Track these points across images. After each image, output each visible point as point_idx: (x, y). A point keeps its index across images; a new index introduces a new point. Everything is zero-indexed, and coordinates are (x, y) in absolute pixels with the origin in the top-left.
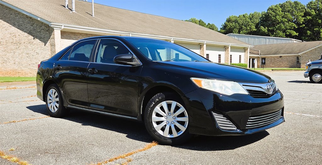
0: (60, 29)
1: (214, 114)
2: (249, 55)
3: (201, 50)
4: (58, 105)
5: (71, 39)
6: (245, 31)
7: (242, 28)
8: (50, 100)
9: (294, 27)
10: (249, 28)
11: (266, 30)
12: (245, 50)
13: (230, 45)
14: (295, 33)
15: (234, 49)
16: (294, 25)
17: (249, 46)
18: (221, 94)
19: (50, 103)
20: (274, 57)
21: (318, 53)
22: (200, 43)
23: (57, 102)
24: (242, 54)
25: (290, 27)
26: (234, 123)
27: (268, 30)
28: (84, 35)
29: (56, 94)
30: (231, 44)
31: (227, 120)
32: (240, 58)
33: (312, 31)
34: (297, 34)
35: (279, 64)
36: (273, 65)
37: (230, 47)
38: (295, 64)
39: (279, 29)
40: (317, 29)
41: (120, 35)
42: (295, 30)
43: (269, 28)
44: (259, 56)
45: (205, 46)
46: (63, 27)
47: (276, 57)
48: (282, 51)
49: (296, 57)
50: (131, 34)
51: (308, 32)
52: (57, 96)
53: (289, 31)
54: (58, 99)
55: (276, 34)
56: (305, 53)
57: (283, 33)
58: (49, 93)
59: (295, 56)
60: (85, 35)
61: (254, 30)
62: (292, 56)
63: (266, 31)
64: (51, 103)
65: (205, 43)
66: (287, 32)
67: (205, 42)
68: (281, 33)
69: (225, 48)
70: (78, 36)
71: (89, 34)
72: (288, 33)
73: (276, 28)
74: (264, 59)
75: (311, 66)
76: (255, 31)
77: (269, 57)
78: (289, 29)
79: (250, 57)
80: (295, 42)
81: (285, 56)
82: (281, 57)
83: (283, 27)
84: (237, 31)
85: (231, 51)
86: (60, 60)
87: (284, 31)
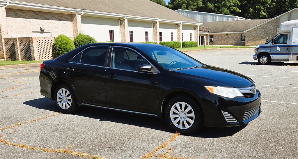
0: (5, 6)
1: (223, 112)
2: (199, 33)
3: (154, 29)
4: (70, 103)
5: (17, 17)
6: (192, 7)
7: (189, 3)
8: (60, 98)
9: (238, 4)
10: (196, 4)
11: (213, 7)
12: (195, 27)
13: (182, 23)
14: (238, 10)
15: (185, 27)
16: (238, 2)
17: (199, 24)
18: (225, 97)
19: (60, 102)
20: (221, 35)
21: (260, 31)
22: (153, 21)
23: (69, 100)
24: (193, 32)
25: (234, 3)
26: (236, 118)
27: (215, 7)
28: (31, 12)
29: (68, 93)
30: (183, 22)
31: (231, 115)
32: (191, 36)
33: (254, 8)
34: (240, 11)
35: (225, 41)
36: (221, 43)
37: (181, 25)
38: (240, 41)
39: (225, 6)
40: (258, 7)
41: (71, 12)
42: (238, 6)
43: (216, 4)
44: (207, 33)
45: (158, 24)
46: (8, 4)
47: (223, 34)
48: (229, 29)
49: (240, 35)
50: (83, 12)
51: (251, 10)
52: (69, 94)
53: (233, 7)
54: (70, 97)
55: (221, 11)
56: (249, 31)
57: (228, 10)
58: (58, 93)
59: (240, 34)
60: (33, 12)
61: (201, 6)
62: (237, 34)
63: (213, 8)
64: (62, 101)
65: (158, 21)
66: (231, 8)
67: (158, 20)
68: (226, 10)
69: (177, 26)
70: (25, 13)
71: (38, 12)
72: (232, 10)
73: (221, 4)
74: (212, 36)
75: (259, 50)
76: (202, 7)
77: (217, 34)
78: (232, 6)
79: (200, 34)
80: (239, 19)
81: (230, 34)
82: (227, 34)
83: (228, 4)
84: (185, 6)
85: (182, 29)
86: (69, 62)
87: (229, 8)
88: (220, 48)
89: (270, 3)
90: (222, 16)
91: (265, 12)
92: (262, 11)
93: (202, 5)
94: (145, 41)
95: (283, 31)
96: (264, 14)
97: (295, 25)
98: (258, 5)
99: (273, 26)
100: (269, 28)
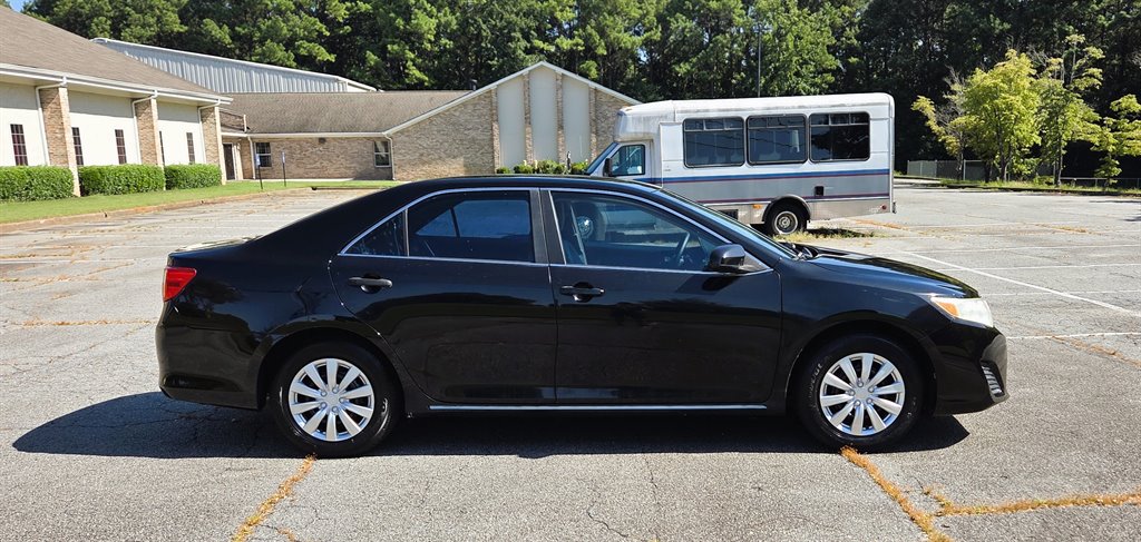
2: (220, 133)
3: (48, 113)
6: (138, 30)
9: (320, 34)
10: (152, 21)
11: (227, 37)
12: (202, 112)
13: (156, 94)
14: (325, 55)
15: (171, 109)
16: (319, 26)
17: (219, 101)
20: (299, 141)
21: (438, 131)
22: (36, 84)
24: (196, 128)
25: (305, 28)
27: (235, 37)
30: (161, 89)
32: (190, 143)
33: (382, 52)
34: (332, 58)
35: (318, 164)
36: (301, 171)
37: (154, 102)
38: (372, 165)
39: (272, 34)
40: (396, 47)
42: (320, 38)
43: (237, 28)
44: (245, 135)
45: (63, 92)
47: (306, 140)
48: (323, 122)
49: (370, 144)
51: (372, 58)
53: (306, 44)
55: (263, 54)
56: (402, 132)
57: (287, 51)
59: (369, 139)
61: (175, 30)
62: (358, 139)
63: (228, 40)
65: (65, 81)
66: (300, 46)
67: (65, 77)
68: (280, 53)
69: (135, 105)
72: (303, 52)
73: (260, 29)
74: (263, 147)
76: (179, 33)
77: (282, 140)
78: (302, 39)
79: (224, 138)
80: (350, 89)
81: (334, 139)
82: (322, 140)
83: (285, 31)
84: (108, 27)
85: (159, 119)
86: (343, 253)
87: (289, 44)
88: (314, 189)
89: (433, 39)
90: (284, 72)
91: (419, 68)
92: (410, 63)
93: (178, 28)
94: (12, 163)
95: (634, 136)
96: (418, 74)
97: (666, 117)
98: (394, 43)
99: (479, 117)
100: (466, 121)
